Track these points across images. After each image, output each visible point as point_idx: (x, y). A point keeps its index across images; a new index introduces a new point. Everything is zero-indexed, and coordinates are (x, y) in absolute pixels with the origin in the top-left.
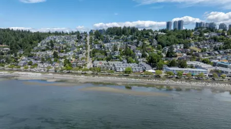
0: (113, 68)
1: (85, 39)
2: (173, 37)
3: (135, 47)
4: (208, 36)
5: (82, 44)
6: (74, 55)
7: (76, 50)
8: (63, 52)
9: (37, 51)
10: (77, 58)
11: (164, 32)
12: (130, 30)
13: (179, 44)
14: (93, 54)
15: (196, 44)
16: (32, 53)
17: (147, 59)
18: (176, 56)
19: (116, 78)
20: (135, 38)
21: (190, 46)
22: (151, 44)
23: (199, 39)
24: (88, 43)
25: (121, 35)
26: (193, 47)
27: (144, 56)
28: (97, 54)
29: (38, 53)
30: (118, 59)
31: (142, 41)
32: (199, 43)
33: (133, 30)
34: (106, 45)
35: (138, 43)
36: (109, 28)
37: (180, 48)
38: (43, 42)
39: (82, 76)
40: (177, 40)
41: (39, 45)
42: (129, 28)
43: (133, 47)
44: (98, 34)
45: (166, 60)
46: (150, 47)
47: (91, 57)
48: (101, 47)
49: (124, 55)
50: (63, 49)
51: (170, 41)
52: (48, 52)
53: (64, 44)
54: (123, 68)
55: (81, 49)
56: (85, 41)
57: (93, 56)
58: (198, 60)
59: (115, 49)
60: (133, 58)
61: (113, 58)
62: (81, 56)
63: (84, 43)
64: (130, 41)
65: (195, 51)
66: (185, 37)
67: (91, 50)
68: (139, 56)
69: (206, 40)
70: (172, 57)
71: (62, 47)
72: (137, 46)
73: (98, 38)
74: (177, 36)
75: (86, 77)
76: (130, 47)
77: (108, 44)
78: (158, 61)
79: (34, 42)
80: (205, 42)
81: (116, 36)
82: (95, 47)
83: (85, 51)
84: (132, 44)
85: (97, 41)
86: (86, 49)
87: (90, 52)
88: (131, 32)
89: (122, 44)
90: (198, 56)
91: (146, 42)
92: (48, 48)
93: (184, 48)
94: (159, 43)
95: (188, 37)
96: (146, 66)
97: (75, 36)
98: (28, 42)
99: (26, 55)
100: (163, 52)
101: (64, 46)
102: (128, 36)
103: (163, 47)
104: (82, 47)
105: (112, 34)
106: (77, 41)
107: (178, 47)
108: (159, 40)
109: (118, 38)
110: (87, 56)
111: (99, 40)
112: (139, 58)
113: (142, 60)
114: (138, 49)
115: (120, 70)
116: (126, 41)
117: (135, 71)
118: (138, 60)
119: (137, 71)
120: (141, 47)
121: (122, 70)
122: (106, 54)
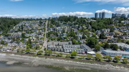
0: (62, 49)
1: (45, 24)
2: (101, 24)
3: (77, 30)
4: (124, 23)
5: (42, 27)
6: (36, 35)
7: (38, 32)
8: (29, 33)
9: (12, 32)
10: (38, 38)
11: (95, 20)
12: (73, 18)
13: (107, 28)
14: (48, 35)
15: (118, 28)
16: (8, 33)
17: (86, 41)
18: (106, 38)
19: (64, 61)
20: (77, 24)
21: (114, 30)
22: (87, 28)
23: (119, 25)
24: (46, 27)
25: (68, 21)
26: (116, 31)
27: (84, 38)
28: (51, 35)
29: (12, 34)
30: (65, 40)
31: (81, 26)
32: (120, 28)
33: (75, 18)
34: (57, 28)
35: (79, 27)
36: (60, 17)
37: (108, 31)
38: (17, 25)
39: (37, 58)
40: (104, 25)
41: (14, 27)
42: (72, 17)
43: (76, 30)
44: (53, 21)
45: (100, 41)
46: (87, 30)
47: (47, 37)
48: (54, 30)
49: (70, 36)
50: (29, 31)
51: (100, 26)
52: (19, 33)
53: (30, 27)
54: (69, 50)
55: (41, 31)
56: (44, 25)
57: (49, 37)
58: (123, 42)
59: (63, 32)
60: (76, 39)
61: (62, 39)
62: (40, 36)
63: (44, 27)
64: (73, 26)
65: (119, 34)
66: (109, 23)
67: (47, 32)
68: (80, 37)
69: (124, 26)
70: (103, 38)
71: (29, 29)
72: (78, 30)
73: (52, 23)
74: (104, 23)
75: (40, 59)
76: (73, 30)
77: (59, 27)
78: (96, 44)
79: (11, 25)
80: (124, 27)
81: (64, 22)
82: (50, 30)
83: (44, 32)
84: (74, 27)
85: (52, 25)
86: (45, 31)
87: (47, 33)
88: (74, 20)
89: (68, 28)
90: (122, 38)
91: (84, 27)
92: (19, 30)
93: (110, 31)
94: (93, 28)
95: (111, 23)
96: (87, 48)
97: (39, 21)
98: (7, 26)
99: (4, 35)
100: (96, 34)
101: (30, 29)
102: (72, 22)
103: (96, 30)
104: (42, 30)
105: (61, 20)
106: (39, 25)
107: (106, 30)
108: (93, 25)
109: (66, 24)
110: (44, 37)
111: (53, 24)
112: (80, 39)
113: (83, 41)
114: (79, 31)
115: (68, 52)
116: (71, 26)
117: (79, 52)
118: (80, 41)
119: (80, 52)
120: (81, 30)
121: (69, 51)
122: (57, 36)
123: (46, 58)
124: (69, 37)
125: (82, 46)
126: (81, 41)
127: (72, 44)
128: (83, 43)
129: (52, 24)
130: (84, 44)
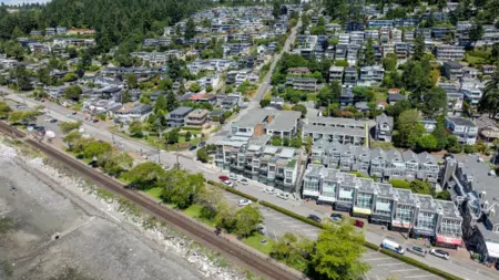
3: (460, 51)
6: (229, 70)
8: (207, 57)
9: (150, 51)
10: (230, 81)
14: (282, 71)
16: (134, 54)
20: (468, 15)
24: (295, 30)
29: (147, 57)
30: (362, 105)
34: (345, 38)
35: (475, 34)
38: (182, 23)
41: (168, 31)
47: (272, 83)
48: (325, 45)
49: (397, 86)
53: (228, 30)
54: (337, 187)
55: (261, 48)
56: (290, 22)
57: (280, 81)
60: (428, 113)
61: (340, 99)
63: (284, 30)
64: (444, 26)
71: (215, 41)
72: (468, 48)
73: (332, 13)
76: (435, 51)
77: (356, 34)
81: (395, 6)
83: (269, 56)
84: (447, 37)
85: (322, 24)
86: (276, 51)
89: (409, 36)
92: (177, 44)
99: (119, 60)
102: (440, 7)
104: (267, 44)
106: (268, 24)
109: (402, 15)
110: (261, 79)
111: (334, 19)
112: (465, 112)
113: (475, 131)
114: (473, 59)
115: (322, 198)
116: (427, 26)
117: (407, 224)
118: (452, 129)
119: (420, 229)
120: (489, 50)
121: (332, 199)
122: (327, 77)
123: (149, 224)
124: (391, 92)
125: (458, 171)
126: (459, 129)
127: (388, 140)
128: (472, 142)
129: (327, 19)
130: (482, 150)
